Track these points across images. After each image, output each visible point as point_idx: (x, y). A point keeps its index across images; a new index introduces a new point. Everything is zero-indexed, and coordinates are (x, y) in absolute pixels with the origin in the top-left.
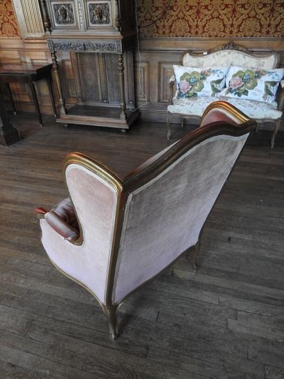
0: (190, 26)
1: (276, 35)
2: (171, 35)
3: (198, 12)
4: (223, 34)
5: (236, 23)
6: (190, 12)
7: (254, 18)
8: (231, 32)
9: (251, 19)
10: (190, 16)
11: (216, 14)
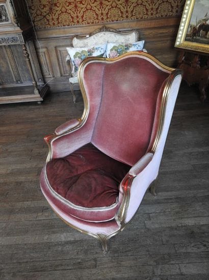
0: (72, 17)
1: (133, 18)
2: (59, 25)
3: (76, 6)
4: (97, 21)
5: (105, 12)
6: (70, 7)
7: (115, 7)
8: (102, 19)
9: (114, 8)
10: (71, 9)
11: (89, 7)
